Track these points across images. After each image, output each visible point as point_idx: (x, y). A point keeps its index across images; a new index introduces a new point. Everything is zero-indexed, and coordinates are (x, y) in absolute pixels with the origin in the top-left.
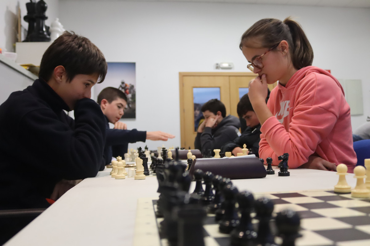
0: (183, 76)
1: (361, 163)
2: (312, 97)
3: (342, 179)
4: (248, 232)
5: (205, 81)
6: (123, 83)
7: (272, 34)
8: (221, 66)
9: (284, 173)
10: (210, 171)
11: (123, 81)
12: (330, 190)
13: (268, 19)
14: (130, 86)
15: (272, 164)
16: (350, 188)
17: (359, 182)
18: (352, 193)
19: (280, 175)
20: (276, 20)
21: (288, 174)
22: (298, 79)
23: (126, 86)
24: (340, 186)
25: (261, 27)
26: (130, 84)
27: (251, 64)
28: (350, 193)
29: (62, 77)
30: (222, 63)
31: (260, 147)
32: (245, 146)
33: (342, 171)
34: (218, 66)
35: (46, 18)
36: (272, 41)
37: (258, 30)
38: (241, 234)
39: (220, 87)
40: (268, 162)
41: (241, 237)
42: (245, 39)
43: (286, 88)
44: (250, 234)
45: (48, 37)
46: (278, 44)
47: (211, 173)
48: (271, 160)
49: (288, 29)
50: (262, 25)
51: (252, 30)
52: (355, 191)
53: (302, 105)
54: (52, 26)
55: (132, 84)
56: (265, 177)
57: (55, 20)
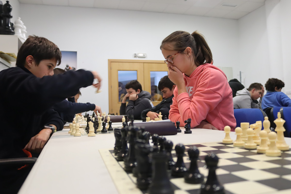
0: (111, 62)
1: (238, 125)
2: (207, 84)
3: (227, 135)
4: (181, 168)
5: (127, 66)
6: (67, 66)
7: (181, 43)
8: (138, 56)
9: (188, 132)
10: (147, 131)
11: (68, 65)
12: (220, 142)
13: (181, 32)
14: (73, 68)
15: (180, 126)
16: (232, 141)
17: (238, 137)
18: (234, 144)
19: (186, 133)
20: (186, 32)
21: (190, 132)
22: (198, 72)
23: (70, 68)
24: (226, 140)
25: (175, 36)
26: (73, 67)
27: (166, 60)
28: (232, 144)
29: (32, 63)
30: (139, 54)
31: (170, 114)
32: (160, 113)
33: (227, 130)
34: (136, 55)
35: (11, 17)
36: (181, 47)
37: (172, 38)
38: (177, 169)
39: (137, 71)
40: (177, 125)
41: (177, 171)
42: (164, 43)
43: (190, 78)
44: (183, 169)
45: (13, 31)
46: (185, 49)
47: (148, 133)
48: (179, 123)
49: (194, 39)
50: (176, 35)
51: (169, 38)
52: (235, 142)
53: (200, 88)
54: (15, 23)
55: (74, 67)
56: (177, 134)
57: (18, 18)
